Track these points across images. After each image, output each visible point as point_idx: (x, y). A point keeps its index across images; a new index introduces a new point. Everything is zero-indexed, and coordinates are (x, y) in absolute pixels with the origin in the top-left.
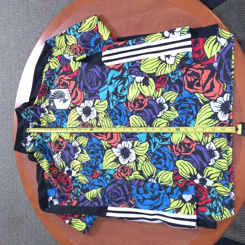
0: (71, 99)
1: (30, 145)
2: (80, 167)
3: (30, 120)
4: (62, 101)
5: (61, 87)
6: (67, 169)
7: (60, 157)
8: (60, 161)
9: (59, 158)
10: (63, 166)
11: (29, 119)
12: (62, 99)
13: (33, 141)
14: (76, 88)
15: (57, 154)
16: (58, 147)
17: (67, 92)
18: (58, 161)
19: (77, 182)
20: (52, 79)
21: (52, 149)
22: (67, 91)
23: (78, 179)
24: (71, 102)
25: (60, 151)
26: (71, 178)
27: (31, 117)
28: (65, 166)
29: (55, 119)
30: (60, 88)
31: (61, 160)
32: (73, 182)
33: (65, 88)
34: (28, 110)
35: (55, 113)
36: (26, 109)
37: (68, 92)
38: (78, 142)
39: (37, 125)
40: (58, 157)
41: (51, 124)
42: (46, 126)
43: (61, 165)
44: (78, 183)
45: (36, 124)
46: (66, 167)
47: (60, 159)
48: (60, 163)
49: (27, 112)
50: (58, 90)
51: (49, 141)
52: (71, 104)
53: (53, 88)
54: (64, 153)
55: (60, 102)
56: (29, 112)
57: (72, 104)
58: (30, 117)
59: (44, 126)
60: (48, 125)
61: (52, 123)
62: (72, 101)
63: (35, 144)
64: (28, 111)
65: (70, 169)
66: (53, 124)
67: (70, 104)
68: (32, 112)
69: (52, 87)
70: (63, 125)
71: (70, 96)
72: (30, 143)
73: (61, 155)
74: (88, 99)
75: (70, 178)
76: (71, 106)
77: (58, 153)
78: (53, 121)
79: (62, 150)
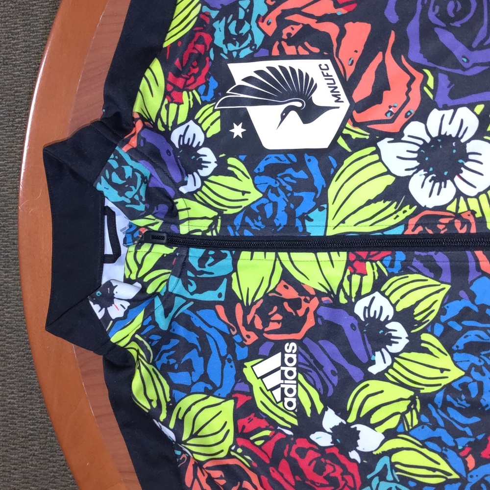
0: (345, 105)
1: (126, 313)
2: (406, 412)
3: (139, 204)
4: (293, 114)
5: (290, 50)
6: (331, 420)
7: (294, 370)
8: (294, 387)
9: (290, 373)
10: (313, 407)
11: (133, 201)
12: (299, 104)
13: (141, 300)
14: (380, 54)
15: (279, 355)
16: (278, 322)
17: (325, 72)
18: (287, 387)
19: (389, 477)
20: (242, 14)
21: (239, 332)
22: (324, 67)
23: (393, 465)
24: (349, 116)
25: (290, 341)
26: (359, 460)
27: (142, 193)
28: (320, 407)
29: (255, 195)
30: (283, 56)
31: (298, 382)
32: (369, 477)
33: (312, 56)
34: (121, 161)
35: (256, 171)
36: (114, 159)
37: (332, 71)
38: (391, 298)
39: (156, 228)
40: (282, 368)
41: (237, 222)
42: (205, 232)
43: (300, 405)
44: (395, 481)
45: (152, 225)
46: (325, 410)
47: (296, 379)
48: (296, 396)
49: (121, 174)
50: (275, 64)
51: (222, 299)
52: (348, 125)
53: (243, 54)
54: (307, 351)
55: (283, 118)
56: (128, 172)
57: (355, 124)
58: (138, 193)
59: (199, 230)
60: (218, 229)
61: (240, 217)
62: (354, 113)
63: (150, 313)
64: (125, 167)
65: (346, 420)
66: (247, 220)
67: (343, 126)
68: (144, 168)
69: (239, 51)
70: (307, 223)
71: (340, 89)
72: (127, 304)
73: (297, 358)
74: (450, 102)
75: (354, 461)
76: (347, 138)
77: (284, 353)
78: (244, 204)
79: (299, 336)
